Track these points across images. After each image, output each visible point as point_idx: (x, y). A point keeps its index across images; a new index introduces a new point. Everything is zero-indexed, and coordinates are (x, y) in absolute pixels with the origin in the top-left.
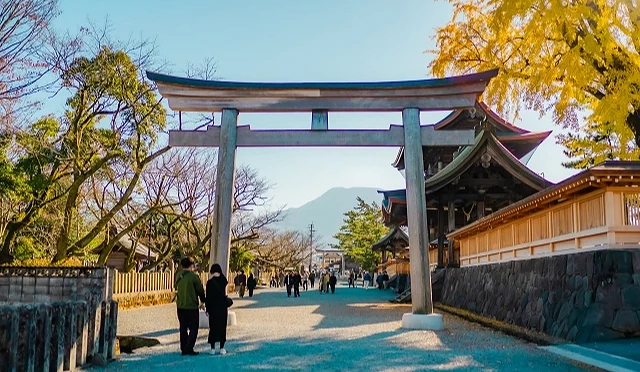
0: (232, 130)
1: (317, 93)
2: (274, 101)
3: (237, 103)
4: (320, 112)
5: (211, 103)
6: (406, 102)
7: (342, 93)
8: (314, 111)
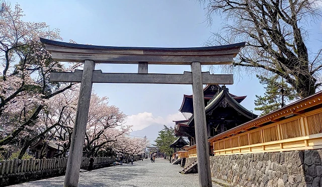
0: (90, 72)
1: (142, 53)
2: (116, 56)
3: (94, 57)
4: (143, 64)
5: (78, 56)
6: (193, 59)
7: (156, 53)
8: (140, 63)
